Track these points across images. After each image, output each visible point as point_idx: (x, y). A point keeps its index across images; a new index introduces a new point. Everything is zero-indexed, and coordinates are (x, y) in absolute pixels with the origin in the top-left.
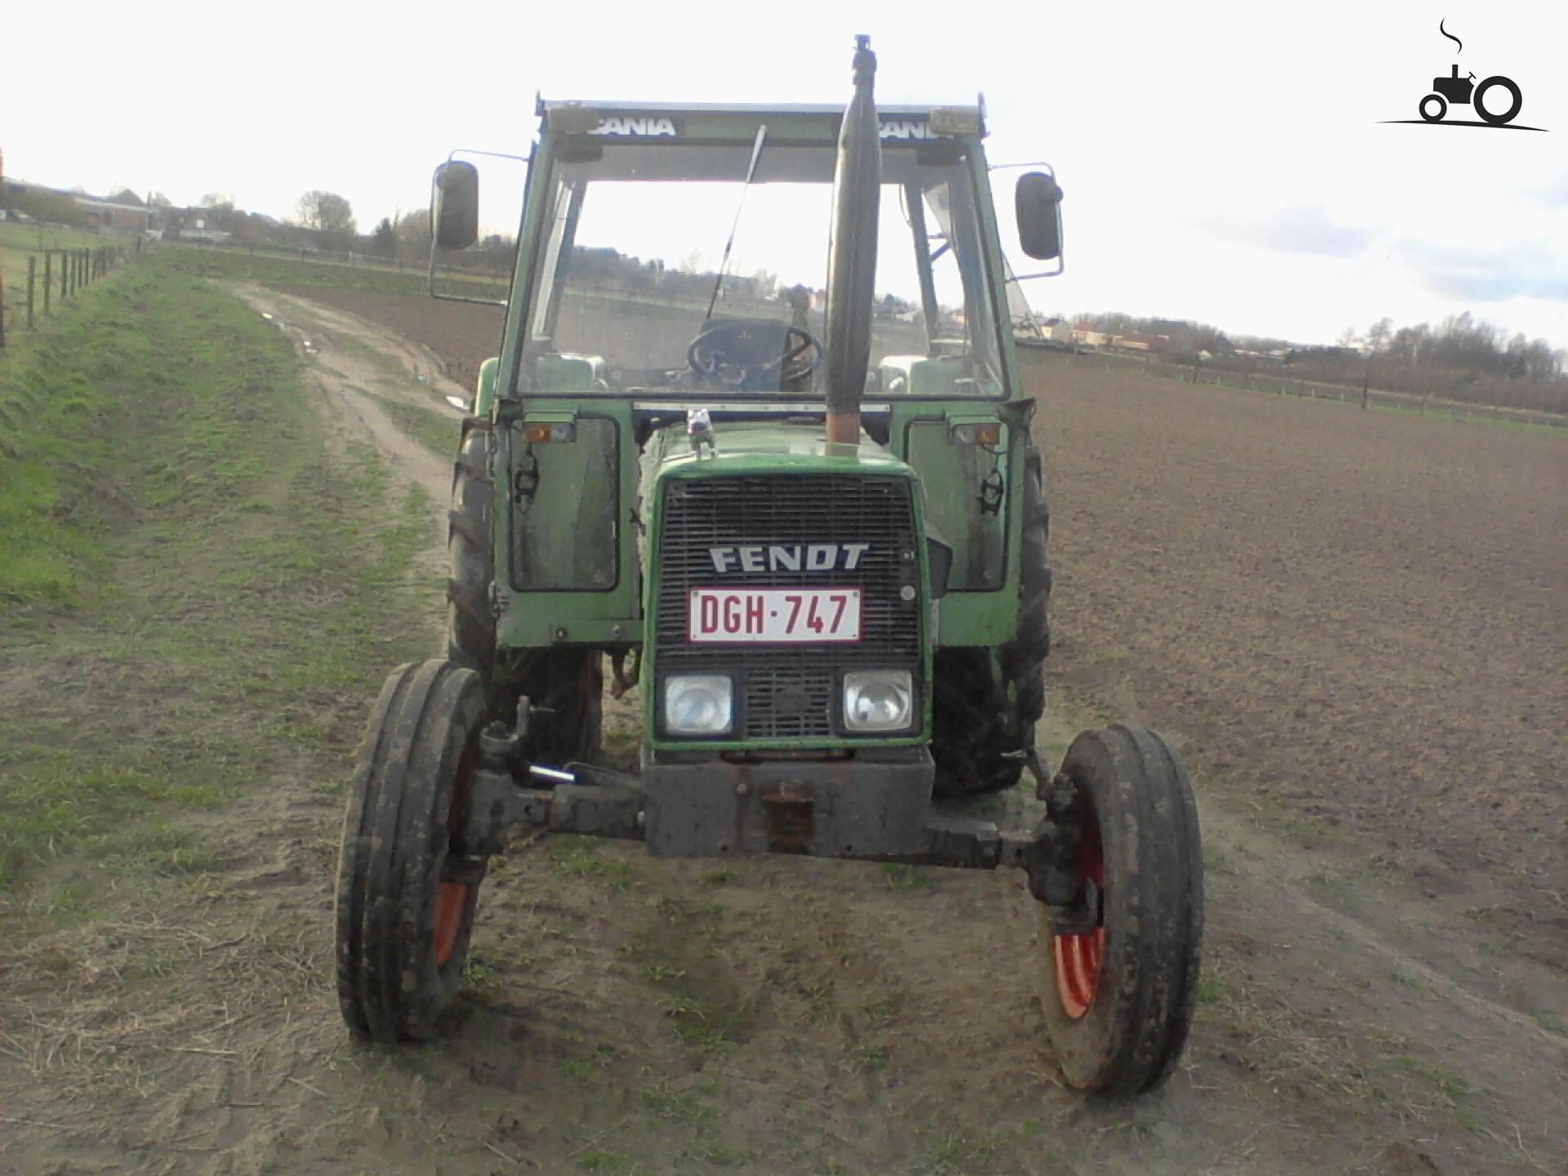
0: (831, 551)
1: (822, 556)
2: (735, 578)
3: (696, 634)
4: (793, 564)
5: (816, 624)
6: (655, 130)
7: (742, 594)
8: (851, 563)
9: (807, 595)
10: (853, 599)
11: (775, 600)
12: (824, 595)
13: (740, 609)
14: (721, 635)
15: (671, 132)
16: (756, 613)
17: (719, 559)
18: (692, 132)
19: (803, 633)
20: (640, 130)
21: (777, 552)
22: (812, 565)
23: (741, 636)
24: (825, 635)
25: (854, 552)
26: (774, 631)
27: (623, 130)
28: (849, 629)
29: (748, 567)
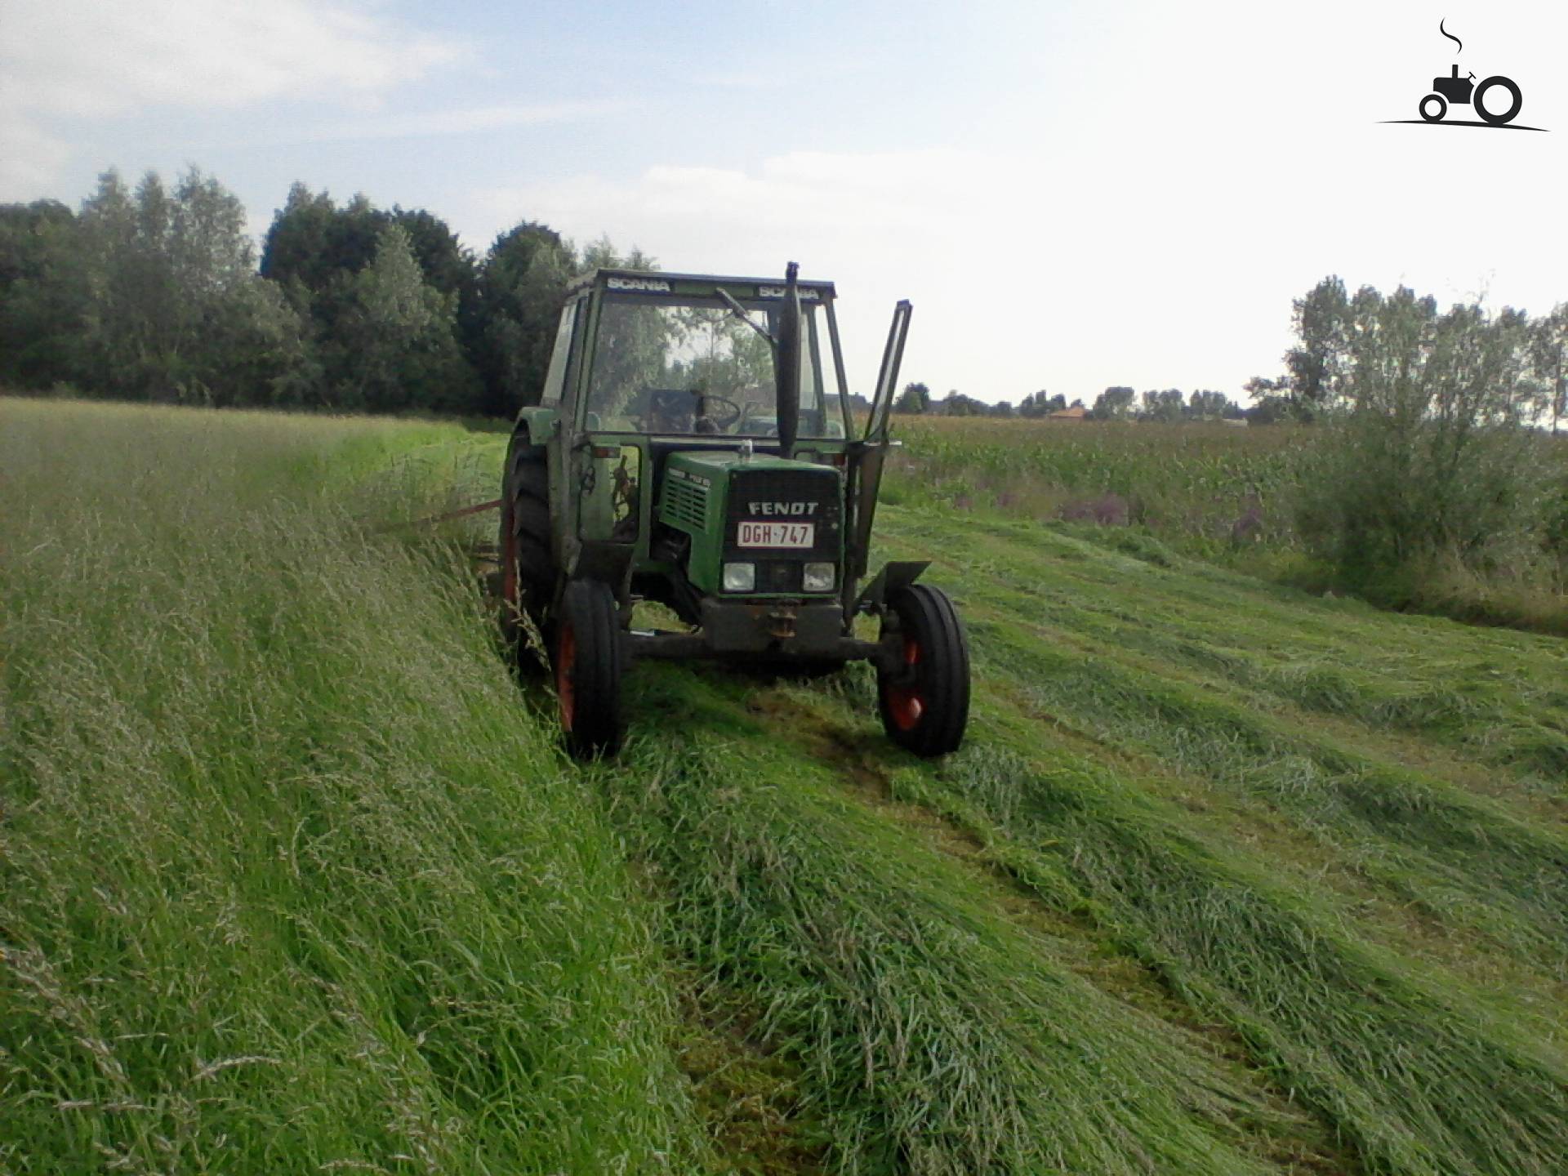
0: (802, 506)
1: (798, 508)
2: (760, 517)
3: (741, 543)
4: (785, 511)
5: (794, 540)
6: (659, 288)
7: (762, 525)
8: (811, 511)
9: (790, 526)
10: (810, 528)
11: (776, 527)
12: (798, 526)
13: (760, 532)
14: (752, 544)
15: (667, 289)
16: (767, 534)
17: (753, 508)
18: (678, 290)
19: (788, 544)
20: (651, 287)
21: (778, 506)
22: (793, 512)
23: (760, 544)
24: (798, 545)
25: (812, 506)
26: (775, 542)
27: (641, 287)
28: (809, 542)
29: (765, 511)
